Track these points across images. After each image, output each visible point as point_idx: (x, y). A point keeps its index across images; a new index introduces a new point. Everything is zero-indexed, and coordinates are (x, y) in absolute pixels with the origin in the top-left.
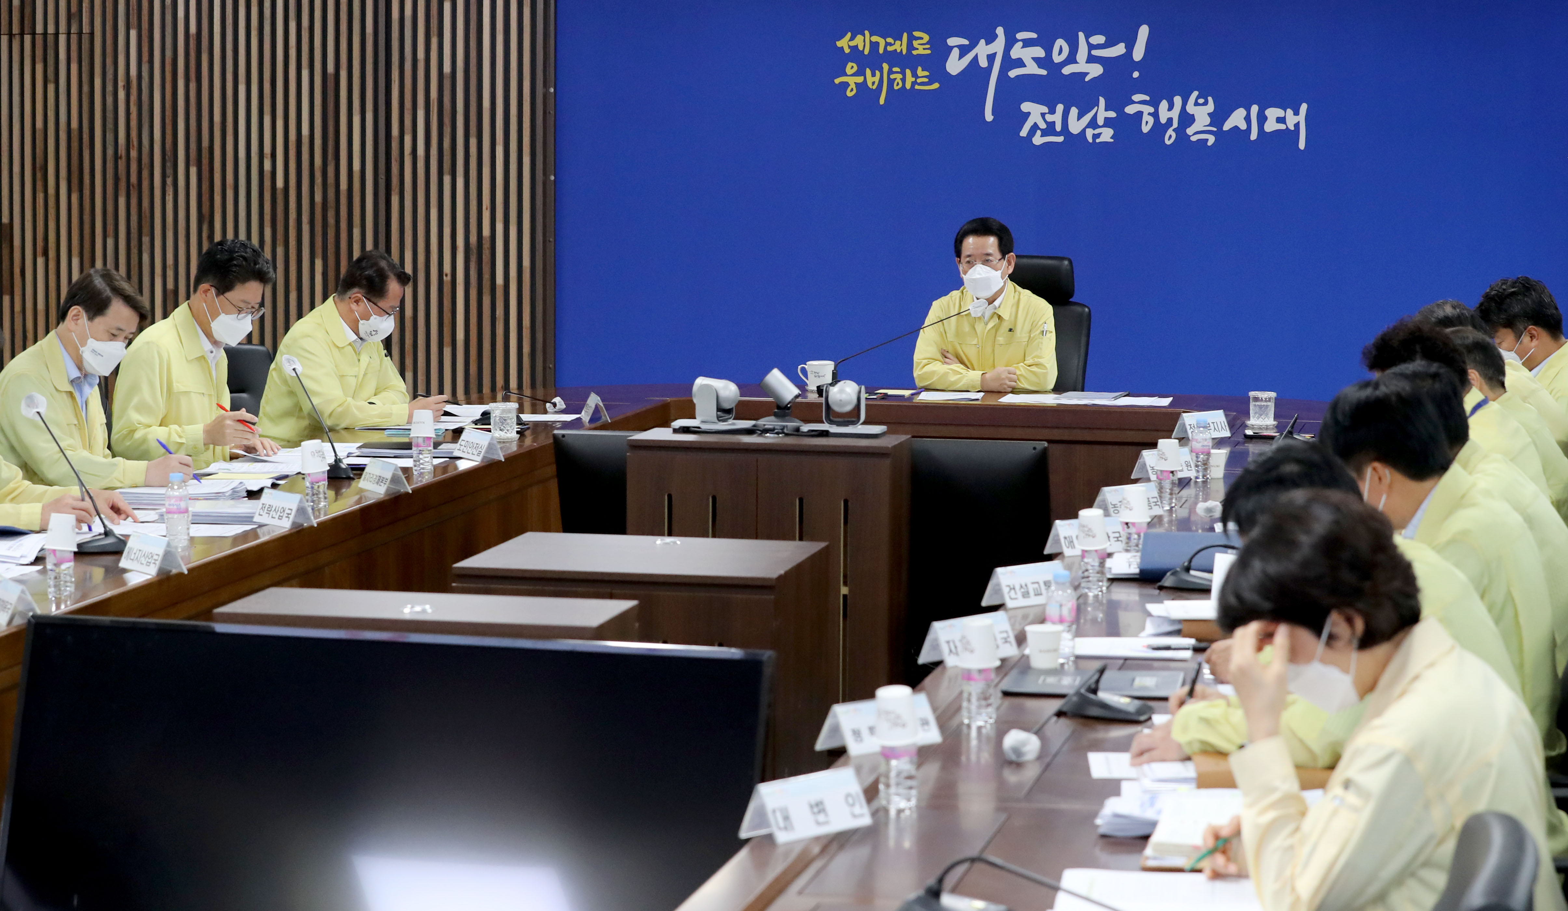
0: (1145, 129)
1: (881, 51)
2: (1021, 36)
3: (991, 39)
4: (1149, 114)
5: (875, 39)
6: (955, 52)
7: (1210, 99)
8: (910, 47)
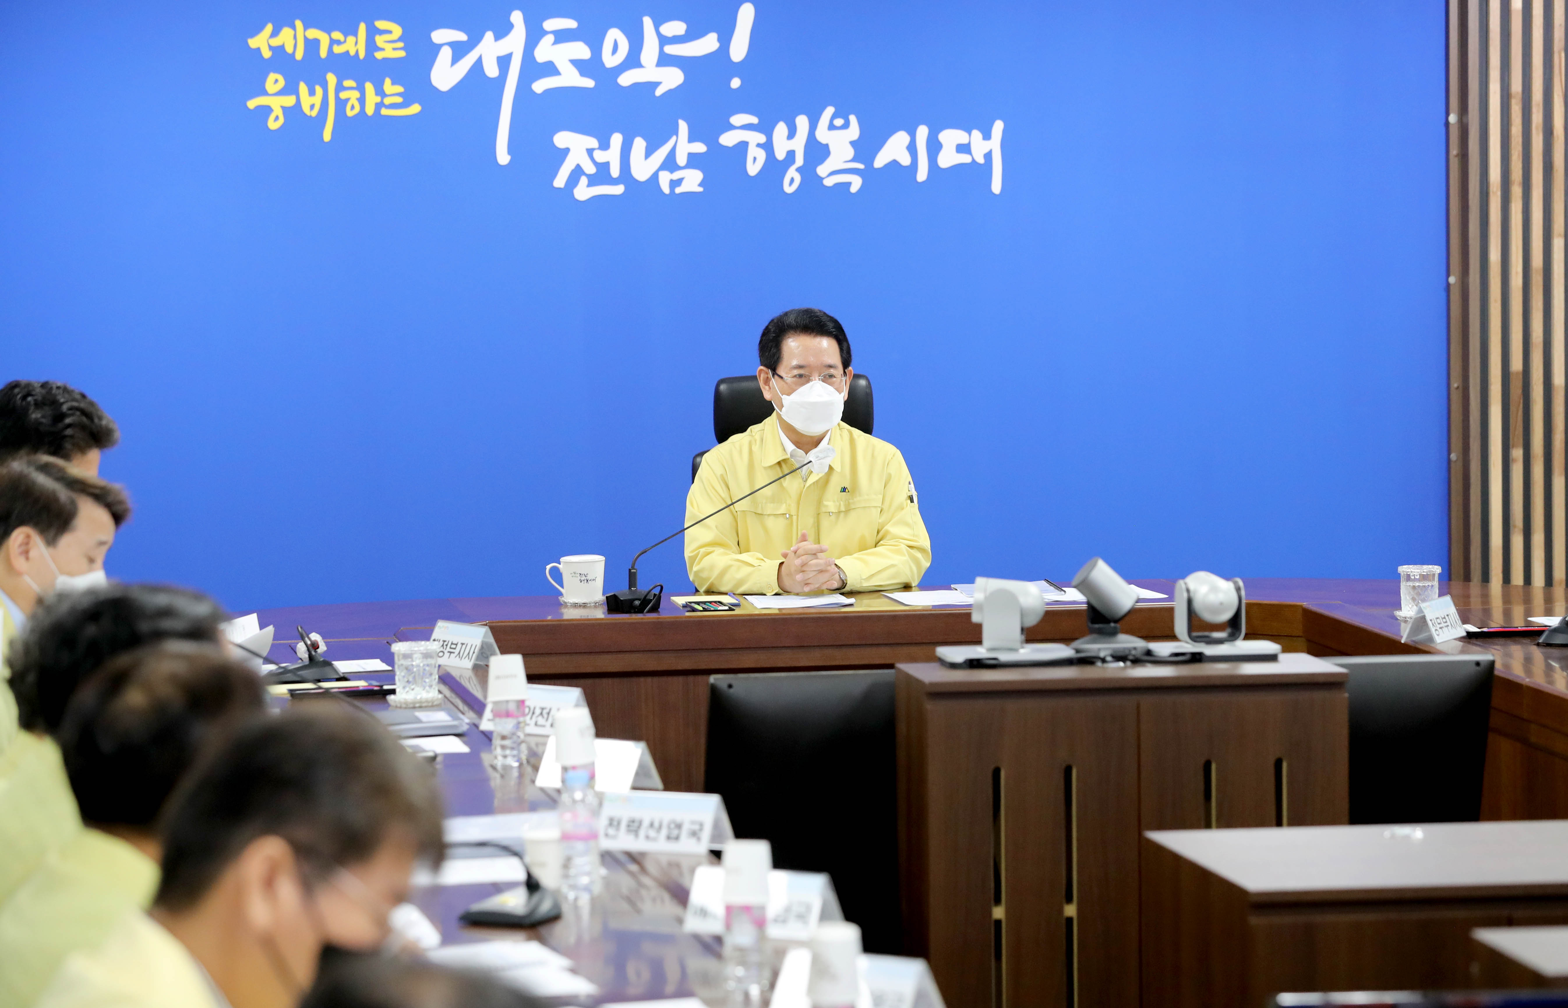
0: (753, 169)
1: (323, 53)
2: (552, 24)
3: (503, 30)
4: (759, 145)
5: (313, 33)
6: (446, 54)
7: (853, 119)
8: (372, 47)
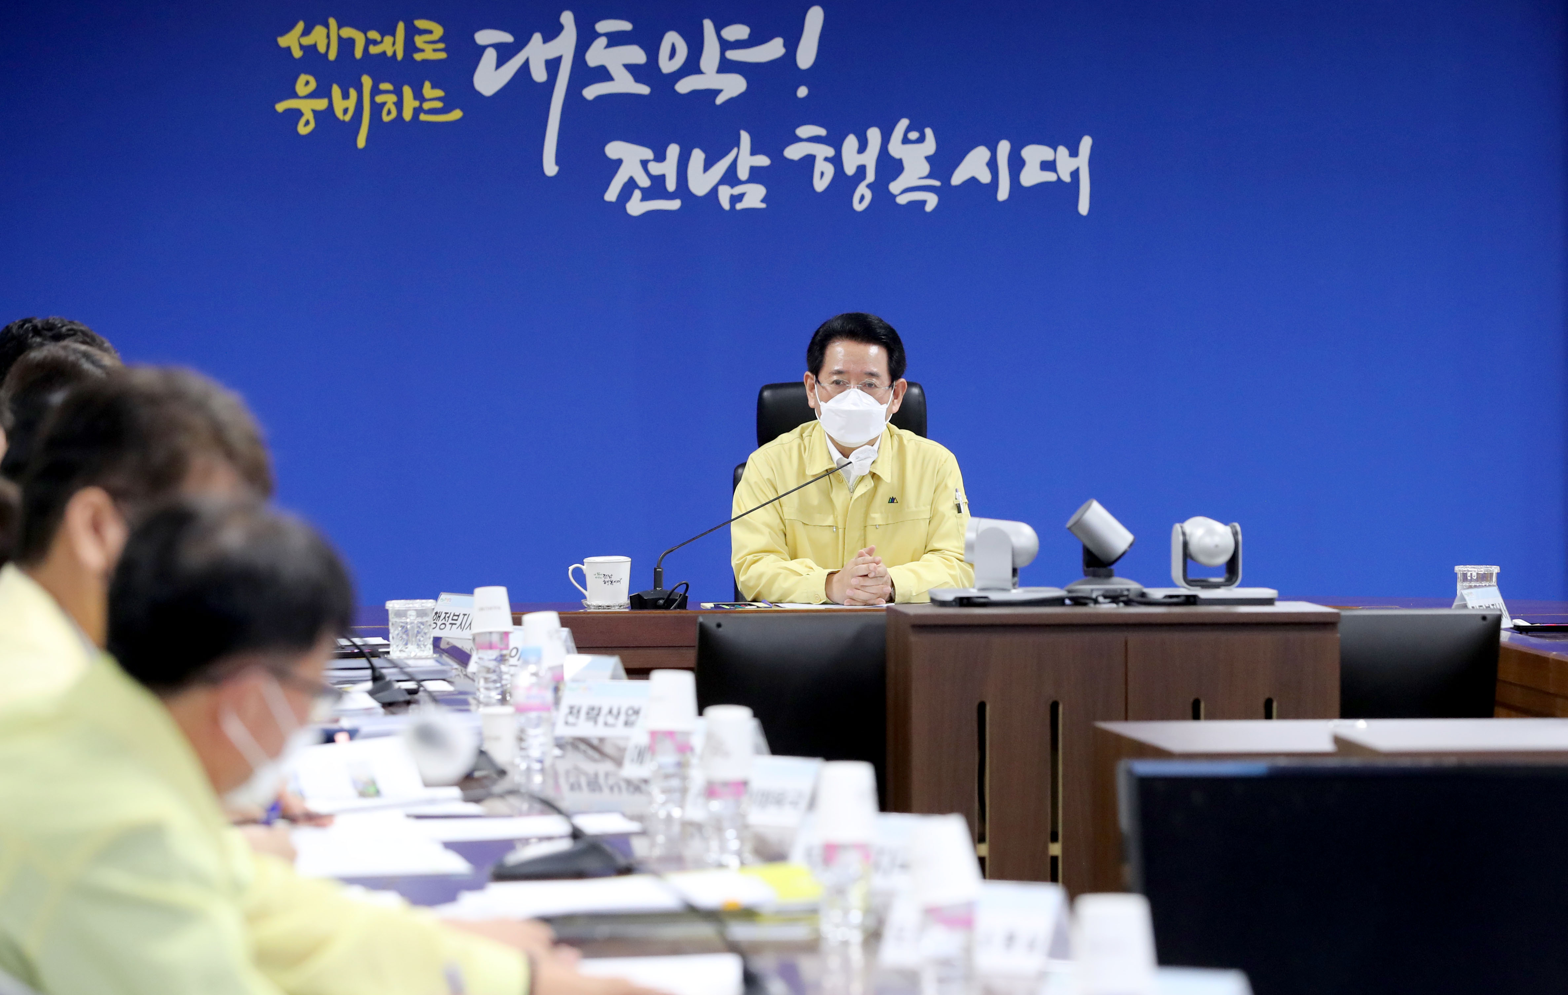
0: (820, 185)
1: (358, 53)
2: (605, 26)
3: (552, 32)
4: (826, 159)
5: (348, 32)
6: (490, 56)
7: (929, 132)
8: (410, 47)
